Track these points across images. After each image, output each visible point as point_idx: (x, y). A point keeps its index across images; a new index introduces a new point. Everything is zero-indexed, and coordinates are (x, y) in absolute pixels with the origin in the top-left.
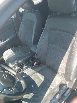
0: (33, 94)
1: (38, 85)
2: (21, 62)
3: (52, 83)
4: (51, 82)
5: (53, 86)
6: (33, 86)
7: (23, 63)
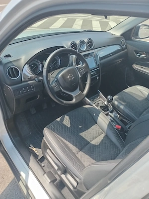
0: (69, 126)
1: (83, 134)
2: (121, 109)
3: (86, 156)
4: (88, 155)
5: (81, 156)
6: (80, 127)
7: (122, 111)
